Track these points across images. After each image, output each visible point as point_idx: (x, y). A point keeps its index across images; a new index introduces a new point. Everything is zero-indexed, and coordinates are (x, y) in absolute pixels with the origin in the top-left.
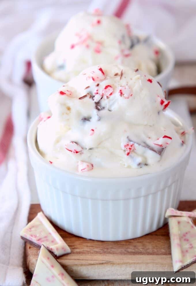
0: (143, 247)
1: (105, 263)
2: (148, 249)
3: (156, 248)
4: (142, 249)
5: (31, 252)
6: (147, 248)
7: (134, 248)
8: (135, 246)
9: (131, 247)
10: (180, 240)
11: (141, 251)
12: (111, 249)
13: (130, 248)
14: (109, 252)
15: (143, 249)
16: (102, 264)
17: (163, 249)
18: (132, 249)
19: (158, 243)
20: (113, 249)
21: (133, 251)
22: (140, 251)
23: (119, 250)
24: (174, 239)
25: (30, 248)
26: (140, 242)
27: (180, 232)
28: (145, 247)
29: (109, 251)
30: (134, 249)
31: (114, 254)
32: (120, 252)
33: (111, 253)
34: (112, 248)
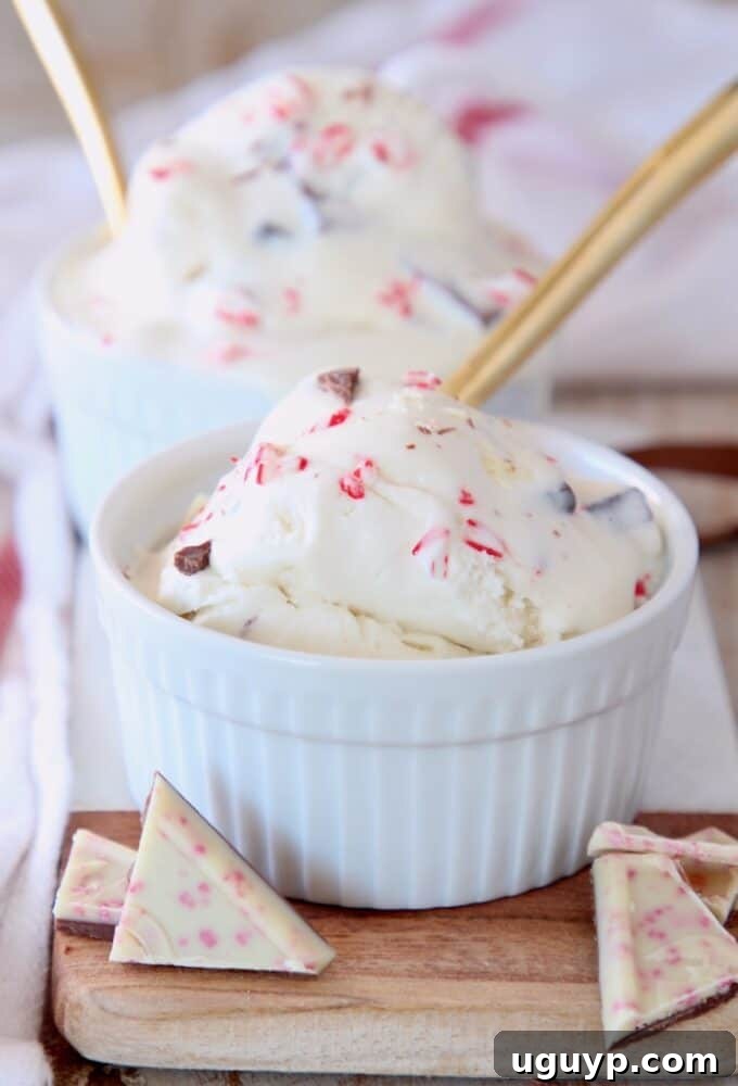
0: (492, 957)
1: (350, 1006)
2: (514, 962)
3: (542, 959)
4: (489, 960)
5: (74, 964)
6: (511, 958)
7: (460, 957)
8: (464, 953)
9: (449, 955)
10: (634, 933)
11: (486, 968)
12: (374, 961)
13: (442, 959)
14: (366, 969)
15: (495, 961)
16: (339, 1007)
17: (571, 964)
18: (451, 961)
19: (553, 943)
20: (380, 961)
21: (457, 967)
22: (482, 969)
23: (405, 965)
24: (610, 931)
25: (68, 950)
26: (484, 940)
27: (632, 908)
28: (504, 956)
29: (364, 965)
30: (459, 961)
31: (383, 975)
32: (407, 970)
33: (372, 974)
34: (376, 957)
